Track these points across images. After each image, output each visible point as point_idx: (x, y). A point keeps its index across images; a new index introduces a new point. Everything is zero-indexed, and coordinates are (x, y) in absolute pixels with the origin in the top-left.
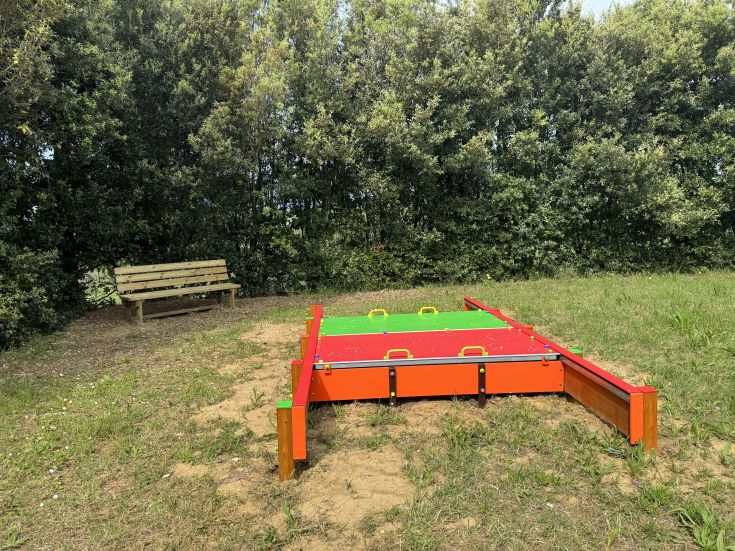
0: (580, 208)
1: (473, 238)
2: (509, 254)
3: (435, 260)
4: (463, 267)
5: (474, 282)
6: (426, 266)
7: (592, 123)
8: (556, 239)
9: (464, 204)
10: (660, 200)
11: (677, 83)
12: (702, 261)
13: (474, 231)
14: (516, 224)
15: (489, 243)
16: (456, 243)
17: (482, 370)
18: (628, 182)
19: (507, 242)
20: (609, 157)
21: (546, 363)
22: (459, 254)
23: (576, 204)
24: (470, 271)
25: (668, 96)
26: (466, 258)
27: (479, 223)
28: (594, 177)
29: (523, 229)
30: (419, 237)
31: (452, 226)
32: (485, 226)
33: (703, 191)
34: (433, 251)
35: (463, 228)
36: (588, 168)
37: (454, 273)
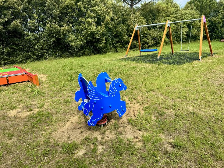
0: (51, 42)
1: (22, 50)
2: (34, 54)
3: (10, 57)
4: (20, 59)
5: (25, 63)
6: (7, 59)
7: (50, 19)
8: (47, 50)
9: (17, 40)
10: (69, 39)
11: (70, 10)
12: (83, 54)
13: (22, 48)
14: (34, 46)
15: (27, 52)
16: (17, 52)
17: (7, 78)
18: (61, 35)
19: (32, 51)
20: (55, 28)
21: (23, 75)
22: (18, 55)
23: (49, 40)
24: (23, 60)
25: (69, 13)
26: (21, 56)
27: (22, 46)
28: (52, 33)
29: (36, 47)
30: (3, 50)
31: (14, 47)
32: (25, 47)
33: (79, 37)
34: (9, 54)
35: (18, 47)
36: (50, 31)
37: (17, 61)
